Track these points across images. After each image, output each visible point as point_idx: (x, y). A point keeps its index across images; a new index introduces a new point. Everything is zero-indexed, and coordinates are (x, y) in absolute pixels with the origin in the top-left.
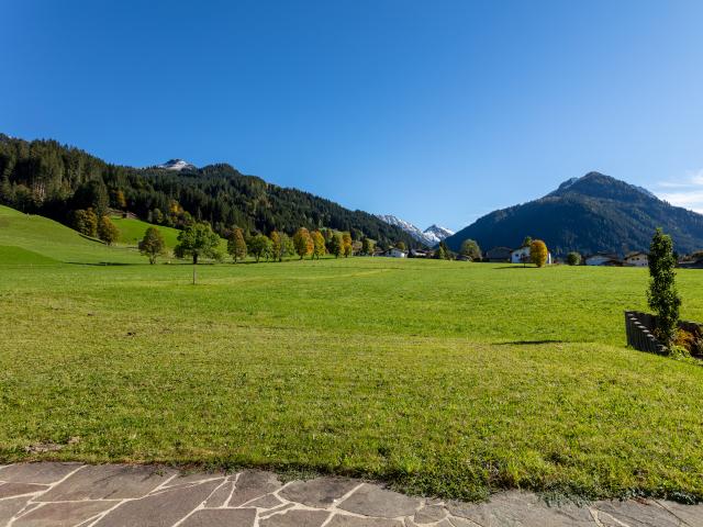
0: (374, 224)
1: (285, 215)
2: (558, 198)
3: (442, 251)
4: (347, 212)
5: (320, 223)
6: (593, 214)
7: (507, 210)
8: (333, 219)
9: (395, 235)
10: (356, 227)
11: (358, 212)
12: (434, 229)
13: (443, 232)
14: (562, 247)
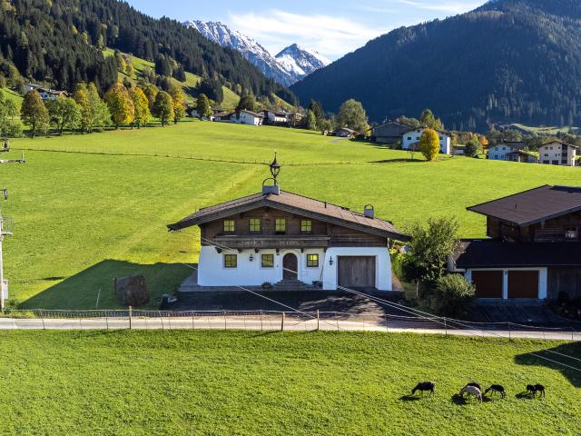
0: (195, 46)
1: (42, 27)
2: (499, 13)
3: (313, 117)
4: (146, 20)
5: (101, 40)
6: (551, 46)
7: (417, 29)
8: (123, 33)
9: (229, 66)
10: (163, 50)
11: (164, 21)
12: (294, 51)
13: (309, 57)
14: (498, 97)
